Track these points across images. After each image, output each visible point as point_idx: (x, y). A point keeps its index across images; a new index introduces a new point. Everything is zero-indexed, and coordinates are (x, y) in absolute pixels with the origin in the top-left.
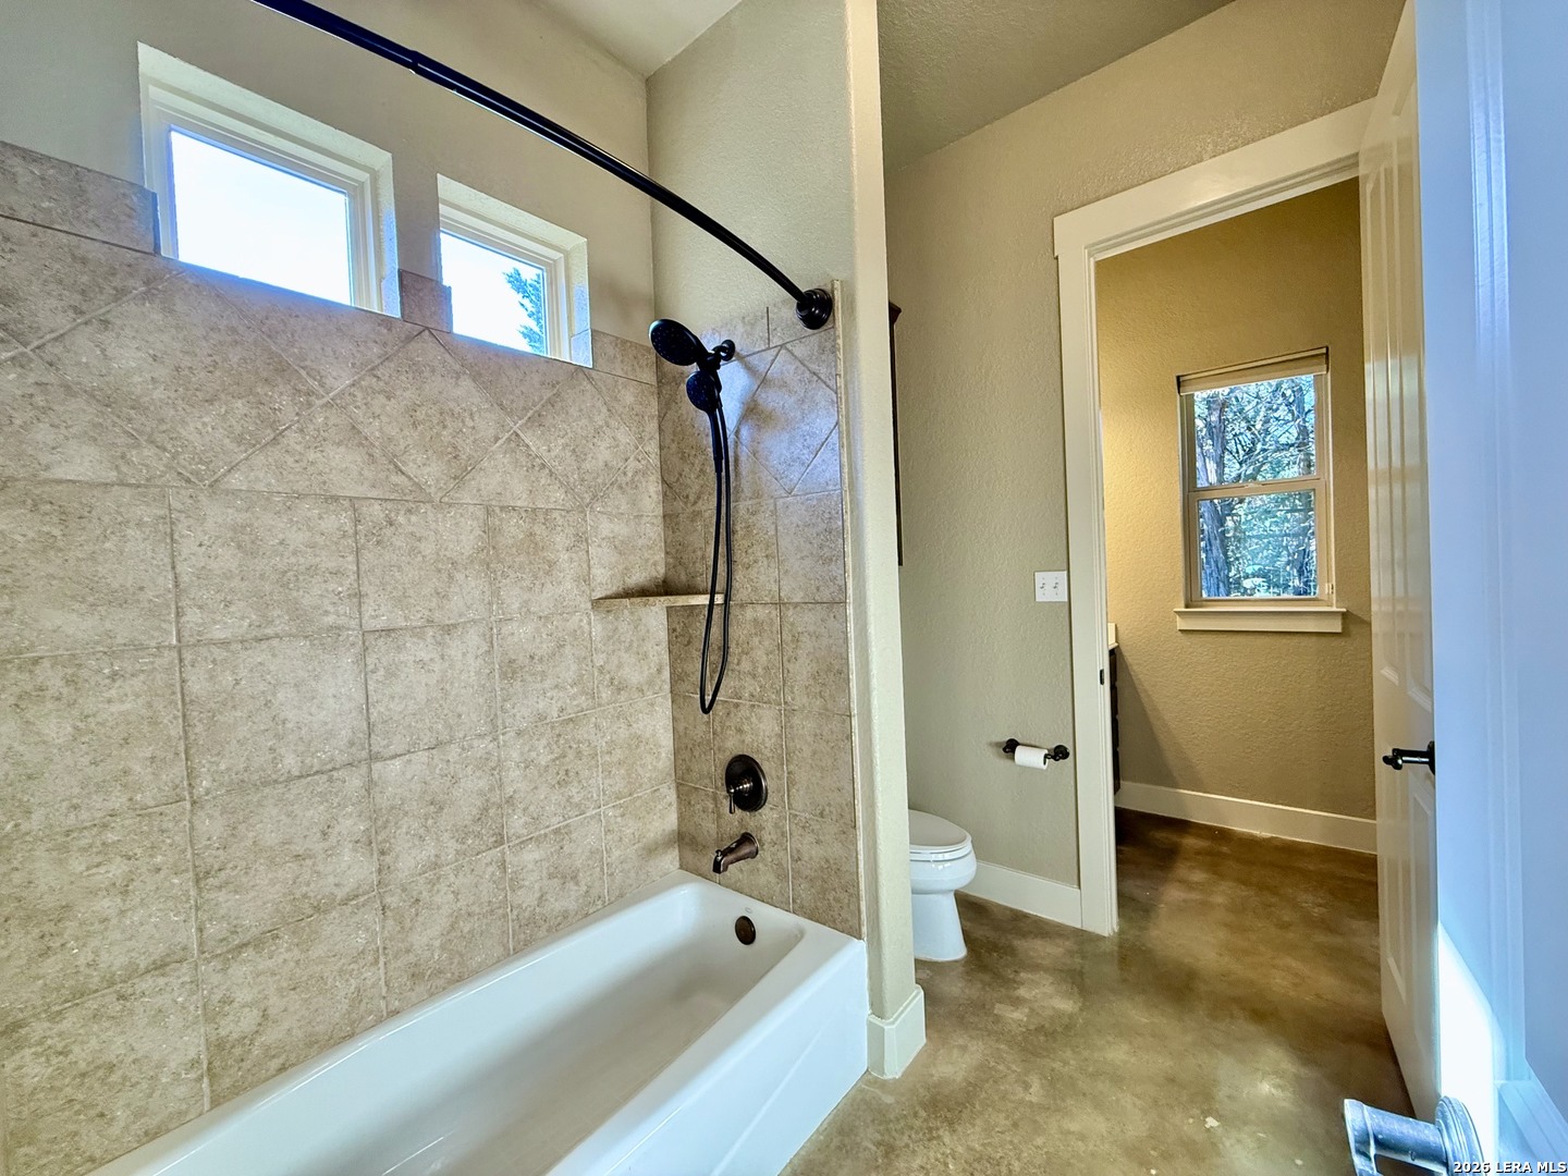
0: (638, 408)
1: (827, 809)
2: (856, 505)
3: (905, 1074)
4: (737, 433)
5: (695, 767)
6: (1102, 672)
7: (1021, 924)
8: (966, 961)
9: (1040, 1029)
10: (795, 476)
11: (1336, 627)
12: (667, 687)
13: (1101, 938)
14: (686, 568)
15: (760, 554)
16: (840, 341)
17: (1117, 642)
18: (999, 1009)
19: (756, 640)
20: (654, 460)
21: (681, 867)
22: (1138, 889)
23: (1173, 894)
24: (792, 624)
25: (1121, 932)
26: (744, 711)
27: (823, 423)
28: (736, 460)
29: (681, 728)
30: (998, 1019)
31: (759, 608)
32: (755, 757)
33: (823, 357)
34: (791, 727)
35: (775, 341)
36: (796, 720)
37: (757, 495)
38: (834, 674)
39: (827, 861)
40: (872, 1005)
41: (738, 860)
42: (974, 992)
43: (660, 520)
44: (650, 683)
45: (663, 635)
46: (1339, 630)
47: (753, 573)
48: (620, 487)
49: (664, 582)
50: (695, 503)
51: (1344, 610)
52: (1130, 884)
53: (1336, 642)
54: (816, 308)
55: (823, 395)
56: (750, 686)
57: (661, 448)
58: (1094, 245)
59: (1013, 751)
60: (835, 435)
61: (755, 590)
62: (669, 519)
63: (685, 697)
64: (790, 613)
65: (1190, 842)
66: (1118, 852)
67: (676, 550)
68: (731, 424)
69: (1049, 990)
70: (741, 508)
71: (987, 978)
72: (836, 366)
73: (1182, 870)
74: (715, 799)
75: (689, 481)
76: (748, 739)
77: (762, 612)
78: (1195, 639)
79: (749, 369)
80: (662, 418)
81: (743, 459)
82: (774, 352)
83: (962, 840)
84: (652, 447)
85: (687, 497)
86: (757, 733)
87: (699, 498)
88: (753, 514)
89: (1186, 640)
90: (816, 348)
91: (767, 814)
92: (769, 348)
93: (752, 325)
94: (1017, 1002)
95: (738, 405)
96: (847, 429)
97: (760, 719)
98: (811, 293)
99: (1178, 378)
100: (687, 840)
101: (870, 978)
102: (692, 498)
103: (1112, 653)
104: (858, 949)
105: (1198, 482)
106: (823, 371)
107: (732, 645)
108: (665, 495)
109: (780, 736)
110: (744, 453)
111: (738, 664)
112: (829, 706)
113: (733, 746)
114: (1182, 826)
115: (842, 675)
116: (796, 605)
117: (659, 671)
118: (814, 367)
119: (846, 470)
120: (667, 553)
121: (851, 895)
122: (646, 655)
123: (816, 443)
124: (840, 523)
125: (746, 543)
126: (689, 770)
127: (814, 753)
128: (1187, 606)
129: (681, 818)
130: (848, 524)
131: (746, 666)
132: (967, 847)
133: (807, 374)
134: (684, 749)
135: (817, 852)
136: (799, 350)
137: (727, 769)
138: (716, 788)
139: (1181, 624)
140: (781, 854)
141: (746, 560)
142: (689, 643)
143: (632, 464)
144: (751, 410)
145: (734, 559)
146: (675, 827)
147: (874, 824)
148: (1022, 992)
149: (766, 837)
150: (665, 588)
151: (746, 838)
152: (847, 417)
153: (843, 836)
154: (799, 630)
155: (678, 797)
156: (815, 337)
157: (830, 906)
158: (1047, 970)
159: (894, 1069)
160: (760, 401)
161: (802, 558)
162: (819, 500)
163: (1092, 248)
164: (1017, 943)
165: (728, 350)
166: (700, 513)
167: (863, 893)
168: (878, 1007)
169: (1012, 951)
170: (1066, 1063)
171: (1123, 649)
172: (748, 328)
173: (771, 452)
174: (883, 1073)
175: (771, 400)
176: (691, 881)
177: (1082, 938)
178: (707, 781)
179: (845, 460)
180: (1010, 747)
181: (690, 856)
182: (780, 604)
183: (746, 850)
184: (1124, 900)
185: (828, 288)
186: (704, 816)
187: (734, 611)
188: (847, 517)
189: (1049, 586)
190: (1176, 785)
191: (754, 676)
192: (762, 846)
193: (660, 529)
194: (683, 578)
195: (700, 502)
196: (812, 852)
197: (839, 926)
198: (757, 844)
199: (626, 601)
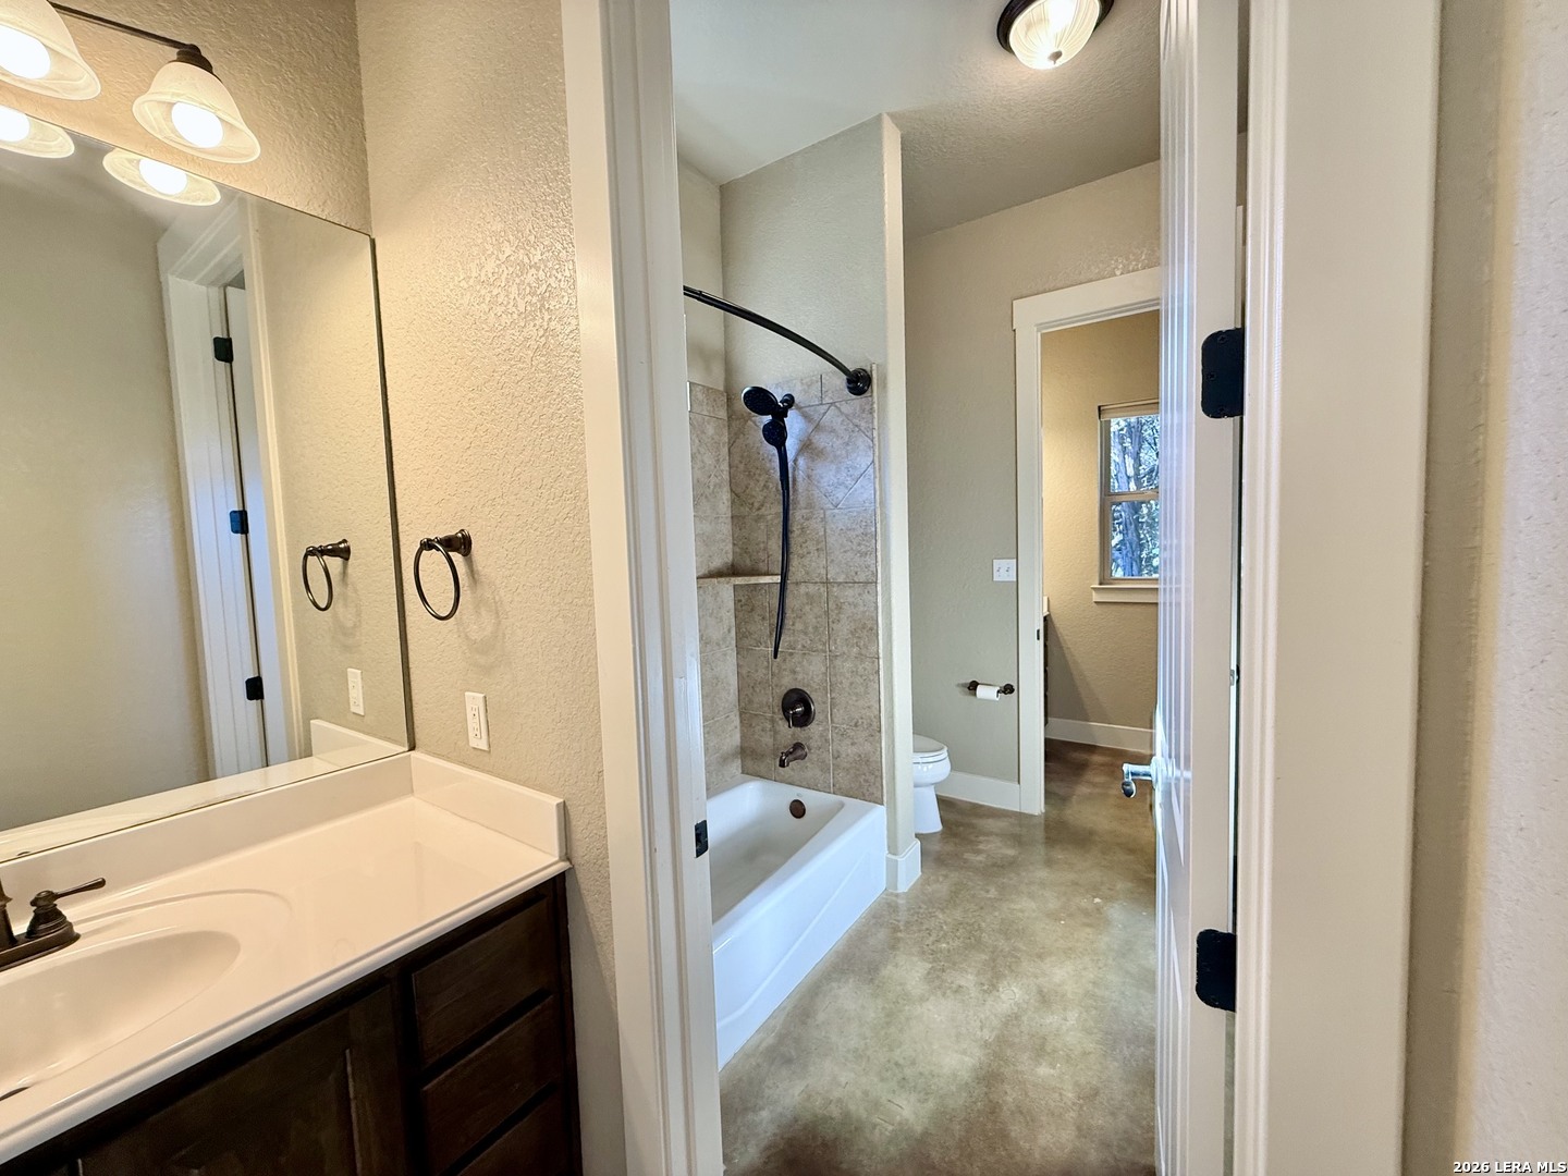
0: (716, 437)
1: (860, 721)
2: (885, 517)
3: (910, 890)
4: (795, 461)
5: (756, 700)
6: (1038, 631)
7: (977, 810)
8: (942, 833)
9: (994, 865)
10: (840, 495)
12: (734, 642)
13: (1032, 816)
14: (750, 556)
15: (812, 548)
16: (875, 406)
17: (1049, 610)
18: (966, 856)
19: (807, 608)
20: (726, 476)
21: (743, 773)
22: (1058, 787)
23: (1083, 790)
24: (836, 597)
25: (1046, 812)
26: (796, 658)
27: (863, 461)
28: (794, 480)
29: (744, 672)
30: (966, 861)
31: (811, 586)
32: (805, 689)
33: (864, 415)
34: (834, 667)
35: (827, 400)
36: (838, 662)
37: (810, 506)
38: (867, 630)
39: (860, 756)
40: (889, 847)
41: (795, 759)
42: (949, 848)
43: (730, 519)
44: (724, 639)
45: (731, 605)
47: (806, 561)
48: (706, 497)
49: (733, 565)
50: (759, 509)
52: (1054, 787)
54: (859, 382)
55: (862, 442)
56: (802, 640)
57: (730, 466)
58: (1041, 324)
59: (975, 689)
60: (871, 470)
61: (807, 573)
62: (737, 519)
63: (748, 650)
64: (835, 589)
65: (1097, 758)
66: (1046, 766)
67: (742, 542)
68: (790, 456)
69: (999, 844)
70: (797, 515)
71: (957, 841)
72: (873, 422)
73: (1090, 776)
74: (772, 721)
75: (754, 493)
76: (800, 677)
77: (812, 589)
78: (1107, 609)
79: (806, 417)
80: (731, 445)
81: (800, 479)
82: (826, 407)
83: (942, 749)
84: (725, 466)
85: (752, 504)
86: (808, 673)
87: (763, 505)
88: (807, 519)
89: (1101, 610)
90: (858, 409)
91: (814, 729)
92: (822, 404)
93: (809, 386)
94: (978, 852)
95: (796, 442)
96: (879, 466)
97: (810, 663)
98: (857, 372)
99: (1099, 407)
100: (748, 752)
101: (888, 830)
102: (756, 505)
103: (1045, 618)
104: (880, 812)
106: (863, 424)
107: (789, 613)
108: (733, 502)
109: (825, 674)
110: (801, 475)
111: (793, 625)
112: (863, 652)
113: (788, 683)
114: (1091, 749)
115: (873, 631)
116: (840, 584)
117: (729, 631)
118: (856, 421)
119: (878, 493)
120: (734, 544)
121: (876, 777)
122: (721, 620)
123: (857, 473)
124: (873, 529)
125: (801, 540)
126: (751, 702)
127: (851, 684)
128: (1100, 584)
129: (743, 737)
130: (879, 530)
131: (799, 626)
132: (944, 753)
133: (851, 426)
134: (746, 686)
135: (852, 750)
136: (846, 408)
137: (784, 699)
138: (774, 713)
139: (1096, 597)
140: (825, 755)
141: (801, 552)
142: (752, 610)
143: (713, 479)
144: (806, 446)
145: (791, 550)
146: (739, 744)
147: (893, 729)
148: (981, 847)
149: (813, 744)
150: (733, 571)
151: (798, 746)
152: (879, 457)
153: (871, 739)
154: (842, 601)
155: (741, 722)
156: (858, 401)
157: (861, 786)
158: (997, 835)
159: (903, 887)
160: (814, 441)
161: (845, 552)
162: (858, 512)
163: (1040, 326)
164: (975, 821)
165: (790, 401)
166: (763, 516)
167: (884, 775)
168: (893, 848)
169: (973, 826)
170: (1011, 879)
171: (1053, 616)
172: (806, 387)
173: (822, 478)
174: (896, 889)
175: (821, 440)
176: (751, 780)
177: (1021, 817)
178: (766, 709)
179: (877, 487)
180: (973, 686)
181: (749, 763)
182: (827, 583)
183: (799, 752)
184: (1048, 794)
185: (868, 369)
186: (763, 733)
187: (790, 587)
188: (878, 525)
189: (1003, 570)
190: (1089, 720)
191: (806, 634)
192: (810, 749)
193: (730, 527)
194: (748, 562)
195: (763, 509)
196: (848, 751)
197: (867, 798)
198: (806, 750)
199: (715, 580)
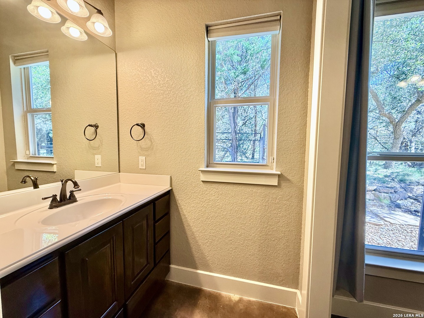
11: (274, 182)
17: (171, 186)
46: (277, 184)
51: (280, 173)
53: (274, 190)
78: (208, 186)
89: (205, 187)
105: (216, 96)
139: (203, 177)
171: (174, 191)
190: (196, 268)
